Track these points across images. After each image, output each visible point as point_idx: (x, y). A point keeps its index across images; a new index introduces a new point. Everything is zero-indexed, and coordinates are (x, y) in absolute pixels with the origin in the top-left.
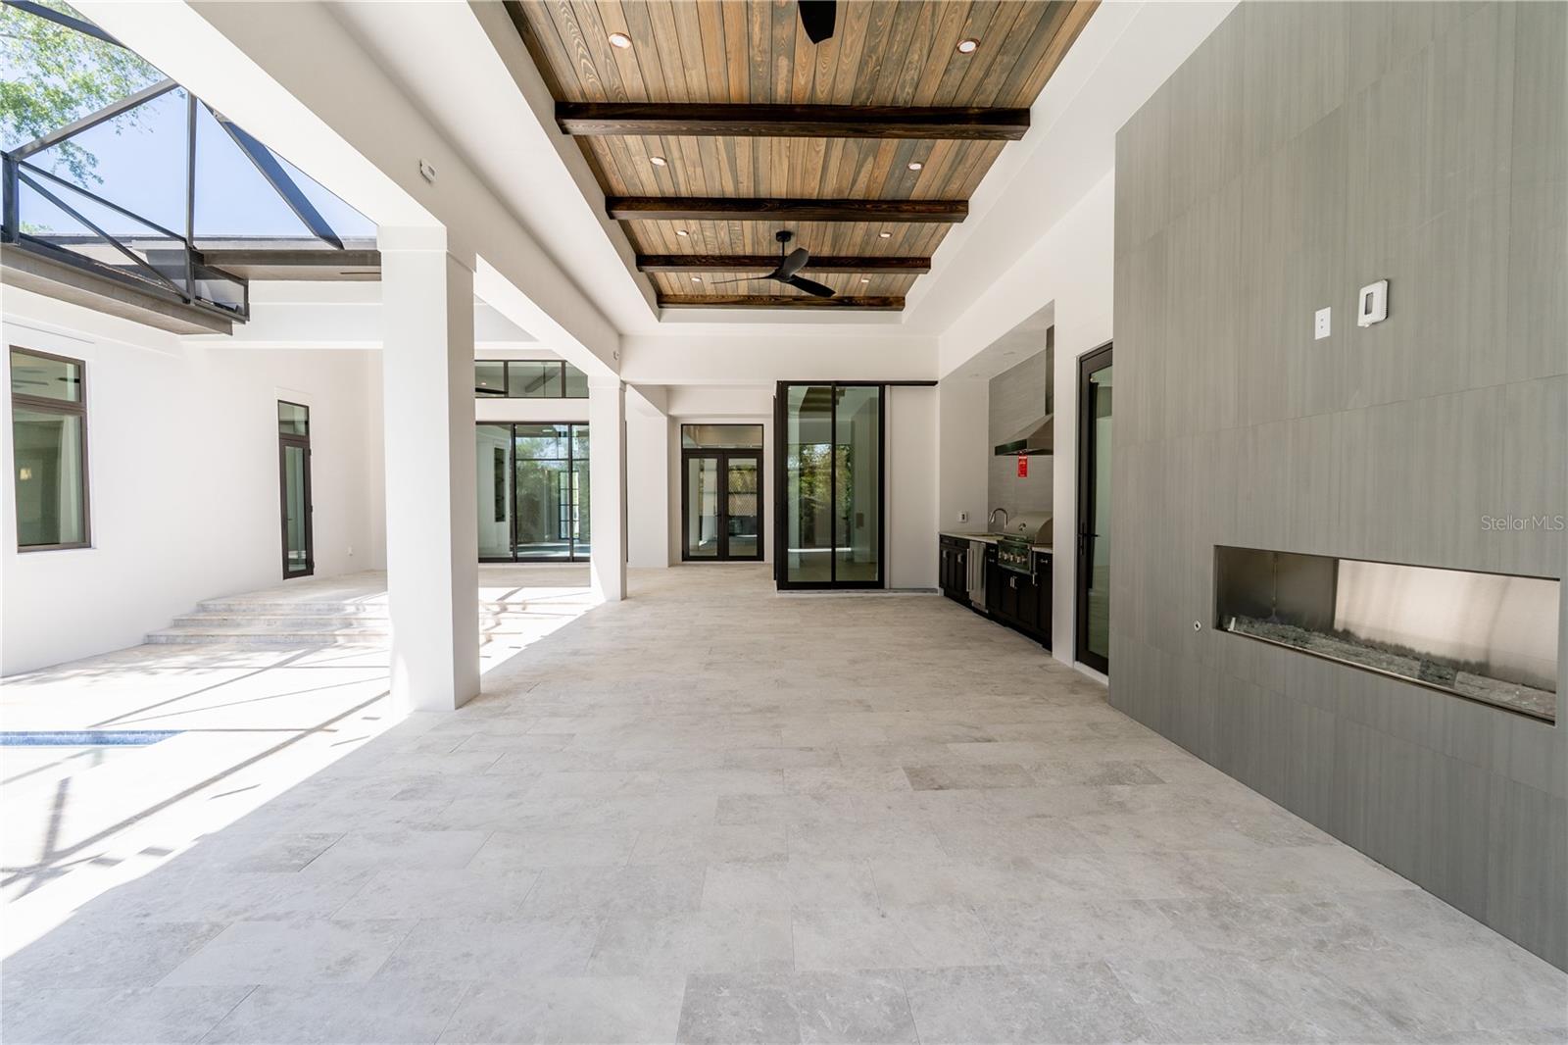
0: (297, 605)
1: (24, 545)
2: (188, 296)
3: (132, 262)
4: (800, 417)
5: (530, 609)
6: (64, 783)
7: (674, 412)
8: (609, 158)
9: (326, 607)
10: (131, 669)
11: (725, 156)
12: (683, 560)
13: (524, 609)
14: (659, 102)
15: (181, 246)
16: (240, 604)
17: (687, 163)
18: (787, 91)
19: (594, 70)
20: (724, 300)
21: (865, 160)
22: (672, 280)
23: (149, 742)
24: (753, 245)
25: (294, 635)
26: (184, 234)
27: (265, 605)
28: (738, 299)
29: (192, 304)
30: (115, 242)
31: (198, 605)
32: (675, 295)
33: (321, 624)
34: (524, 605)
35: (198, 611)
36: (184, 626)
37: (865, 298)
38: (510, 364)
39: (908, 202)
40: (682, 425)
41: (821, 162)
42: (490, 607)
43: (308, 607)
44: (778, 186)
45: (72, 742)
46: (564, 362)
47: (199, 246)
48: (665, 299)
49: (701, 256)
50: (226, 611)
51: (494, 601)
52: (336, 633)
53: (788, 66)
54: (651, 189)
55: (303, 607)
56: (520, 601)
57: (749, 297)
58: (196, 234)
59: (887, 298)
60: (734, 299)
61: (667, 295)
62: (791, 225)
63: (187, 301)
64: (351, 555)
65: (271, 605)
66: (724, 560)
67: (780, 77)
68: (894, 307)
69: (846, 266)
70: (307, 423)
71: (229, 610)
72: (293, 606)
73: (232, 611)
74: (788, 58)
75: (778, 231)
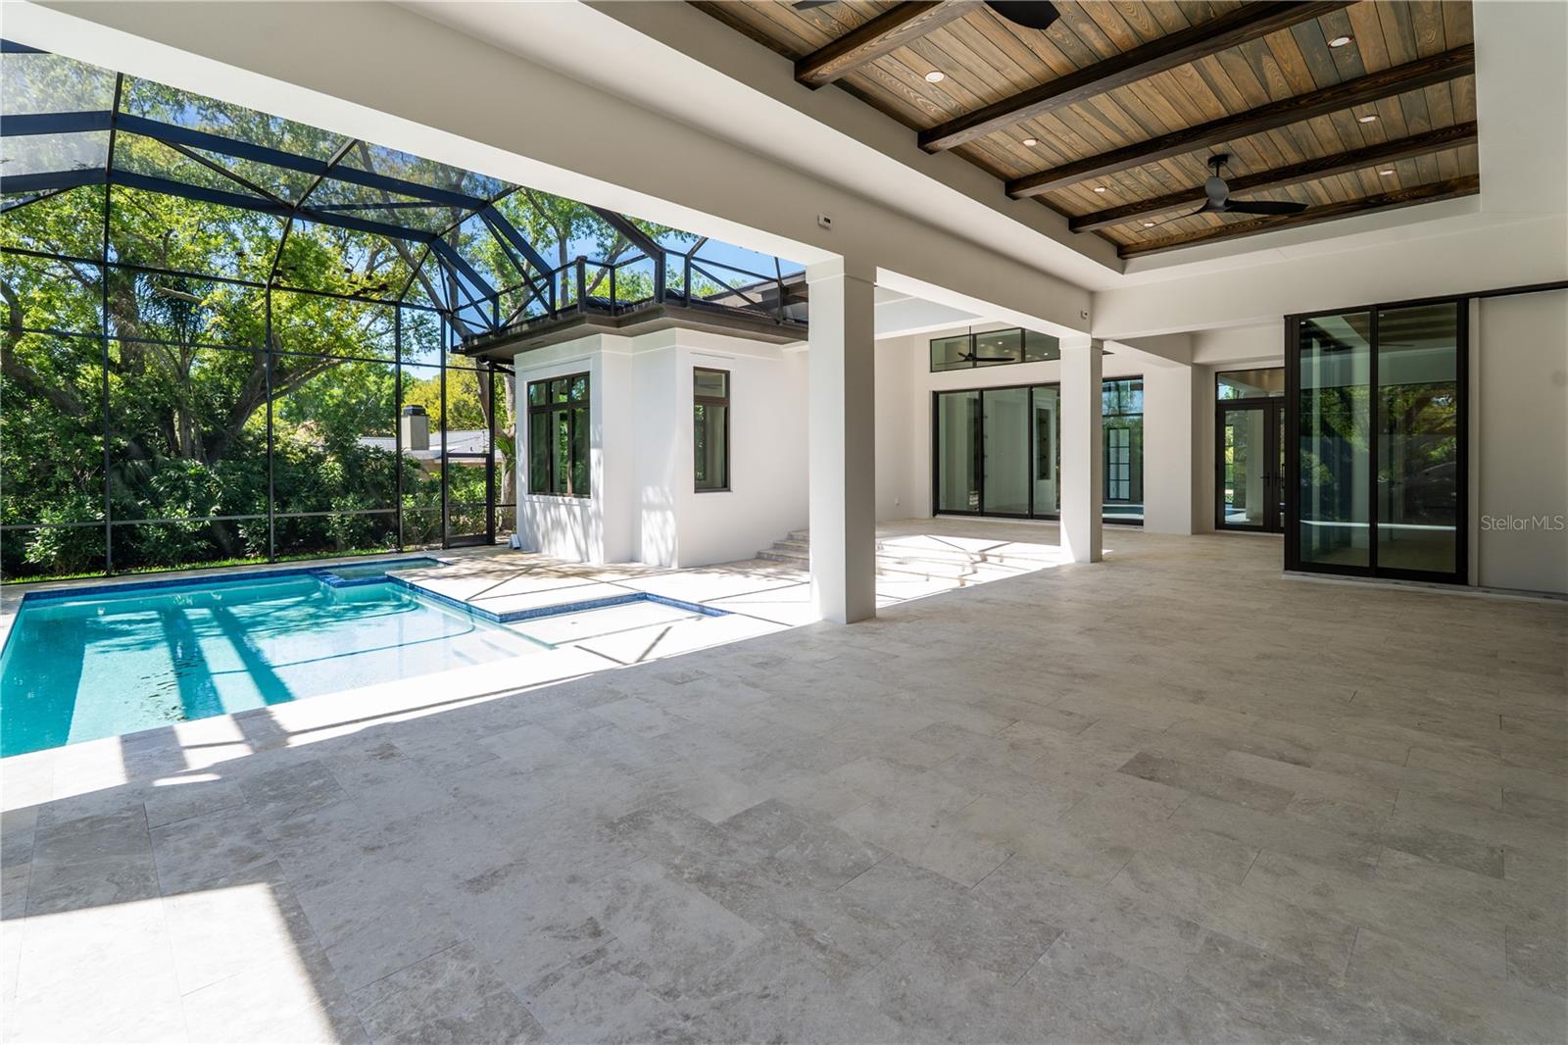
1: (699, 489)
2: (778, 319)
3: (748, 303)
4: (1321, 355)
5: (1006, 562)
6: (669, 629)
7: (1201, 359)
8: (987, 154)
10: (739, 573)
11: (1088, 115)
12: (1216, 528)
13: (1001, 561)
14: (996, 101)
15: (775, 285)
17: (1060, 135)
18: (1108, 46)
19: (929, 102)
20: (1195, 237)
21: (1259, 61)
22: (1124, 229)
23: (717, 616)
24: (1190, 178)
26: (776, 277)
28: (1213, 231)
29: (781, 324)
30: (738, 292)
32: (1137, 244)
34: (1001, 558)
35: (788, 539)
36: (779, 549)
37: (1404, 191)
38: (978, 337)
39: (1365, 77)
40: (1217, 373)
41: (1204, 83)
42: (973, 556)
44: (1169, 118)
45: (687, 609)
46: (1023, 330)
47: (785, 283)
48: (1126, 250)
49: (1136, 203)
50: (802, 540)
51: (976, 551)
53: (1093, 27)
54: (1040, 164)
56: (998, 554)
57: (1227, 227)
58: (782, 275)
59: (1446, 183)
60: (1208, 233)
61: (1128, 246)
62: (1219, 148)
63: (778, 323)
64: (898, 504)
66: (1272, 532)
67: (1092, 39)
68: (1459, 191)
69: (1338, 165)
74: (1087, 22)
75: (1208, 158)
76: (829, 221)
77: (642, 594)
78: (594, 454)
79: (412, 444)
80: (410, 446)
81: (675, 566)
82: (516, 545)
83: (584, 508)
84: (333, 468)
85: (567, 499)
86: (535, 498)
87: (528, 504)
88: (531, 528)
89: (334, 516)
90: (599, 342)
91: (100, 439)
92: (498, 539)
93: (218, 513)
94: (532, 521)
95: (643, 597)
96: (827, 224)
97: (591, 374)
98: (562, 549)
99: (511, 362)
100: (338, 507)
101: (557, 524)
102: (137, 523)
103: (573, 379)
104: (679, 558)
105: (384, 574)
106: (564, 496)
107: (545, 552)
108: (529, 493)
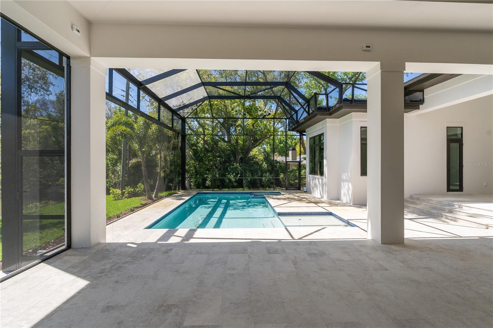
0: (438, 201)
1: (367, 176)
9: (447, 204)
16: (421, 198)
23: (352, 226)
25: (429, 211)
27: (428, 199)
31: (410, 196)
33: (441, 209)
43: (441, 202)
45: (343, 221)
50: (416, 199)
52: (442, 214)
55: (439, 202)
65: (430, 200)
70: (462, 134)
71: (418, 199)
72: (436, 201)
73: (419, 199)
76: (369, 47)
77: (330, 213)
78: (325, 161)
79: (292, 159)
80: (291, 159)
81: (351, 204)
82: (305, 190)
83: (322, 180)
84: (265, 165)
85: (318, 176)
86: (310, 175)
87: (309, 177)
88: (309, 186)
89: (264, 178)
90: (326, 121)
91: (219, 159)
92: (301, 189)
93: (239, 176)
94: (310, 184)
95: (330, 214)
96: (368, 49)
97: (324, 133)
98: (316, 194)
99: (305, 132)
100: (265, 176)
101: (315, 185)
102: (224, 178)
103: (320, 135)
104: (353, 201)
105: (263, 196)
106: (317, 175)
107: (313, 194)
108: (309, 174)
